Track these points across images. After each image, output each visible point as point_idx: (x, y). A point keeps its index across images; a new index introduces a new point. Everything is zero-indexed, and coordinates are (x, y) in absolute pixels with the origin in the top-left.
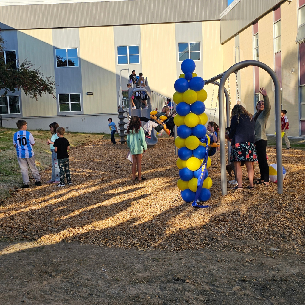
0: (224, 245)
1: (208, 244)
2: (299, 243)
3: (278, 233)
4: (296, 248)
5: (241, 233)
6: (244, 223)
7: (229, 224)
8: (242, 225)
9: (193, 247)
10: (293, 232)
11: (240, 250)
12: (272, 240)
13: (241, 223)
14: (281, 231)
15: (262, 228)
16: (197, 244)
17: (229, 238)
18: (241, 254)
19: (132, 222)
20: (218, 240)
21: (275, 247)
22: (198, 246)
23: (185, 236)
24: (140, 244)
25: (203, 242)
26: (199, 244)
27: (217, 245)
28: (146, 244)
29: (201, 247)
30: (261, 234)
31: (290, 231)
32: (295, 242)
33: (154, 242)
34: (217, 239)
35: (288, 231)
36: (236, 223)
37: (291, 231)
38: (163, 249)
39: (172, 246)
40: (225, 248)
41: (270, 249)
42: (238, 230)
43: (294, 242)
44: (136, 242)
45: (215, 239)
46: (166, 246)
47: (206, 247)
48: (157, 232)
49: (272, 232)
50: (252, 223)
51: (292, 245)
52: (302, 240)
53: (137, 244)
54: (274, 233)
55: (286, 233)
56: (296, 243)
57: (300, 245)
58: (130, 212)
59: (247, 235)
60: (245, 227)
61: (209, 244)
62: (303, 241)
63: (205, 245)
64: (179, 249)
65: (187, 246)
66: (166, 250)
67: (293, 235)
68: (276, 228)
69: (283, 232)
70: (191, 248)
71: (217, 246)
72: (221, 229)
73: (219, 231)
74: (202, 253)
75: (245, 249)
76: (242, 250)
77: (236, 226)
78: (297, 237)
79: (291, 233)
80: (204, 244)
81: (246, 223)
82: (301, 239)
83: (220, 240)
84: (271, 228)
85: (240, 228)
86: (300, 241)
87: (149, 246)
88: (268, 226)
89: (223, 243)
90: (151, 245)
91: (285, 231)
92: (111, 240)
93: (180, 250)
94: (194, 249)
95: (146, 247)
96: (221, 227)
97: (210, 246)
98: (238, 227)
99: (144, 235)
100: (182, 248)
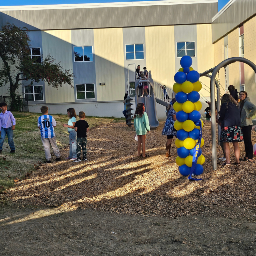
0: (215, 212)
1: (201, 211)
5: (229, 202)
6: (231, 194)
7: (219, 195)
8: (230, 196)
9: (188, 214)
11: (228, 217)
12: (254, 208)
13: (228, 193)
15: (246, 198)
16: (192, 211)
17: (219, 206)
18: (229, 220)
19: (138, 192)
20: (209, 208)
22: (193, 213)
23: (182, 204)
24: (144, 211)
25: (197, 209)
26: (194, 211)
28: (149, 211)
29: (195, 213)
30: (245, 203)
33: (156, 209)
34: (208, 207)
38: (164, 215)
39: (171, 213)
40: (216, 214)
41: (253, 215)
42: (226, 200)
44: (141, 209)
45: (207, 206)
46: (166, 213)
48: (159, 201)
49: (255, 201)
50: (238, 193)
53: (142, 211)
58: (136, 184)
59: (233, 204)
60: (232, 197)
63: (198, 212)
64: (177, 215)
65: (183, 213)
66: (166, 216)
70: (187, 214)
71: (208, 213)
73: (210, 200)
74: (196, 218)
75: (233, 216)
76: (230, 216)
77: (225, 196)
80: (198, 211)
81: (233, 194)
83: (211, 208)
84: (254, 198)
85: (228, 197)
87: (152, 213)
88: (252, 196)
89: (213, 210)
90: (154, 212)
92: (120, 207)
93: (178, 216)
94: (189, 215)
95: (149, 213)
96: (212, 197)
97: (203, 212)
98: (226, 197)
99: (148, 203)
100: (179, 215)
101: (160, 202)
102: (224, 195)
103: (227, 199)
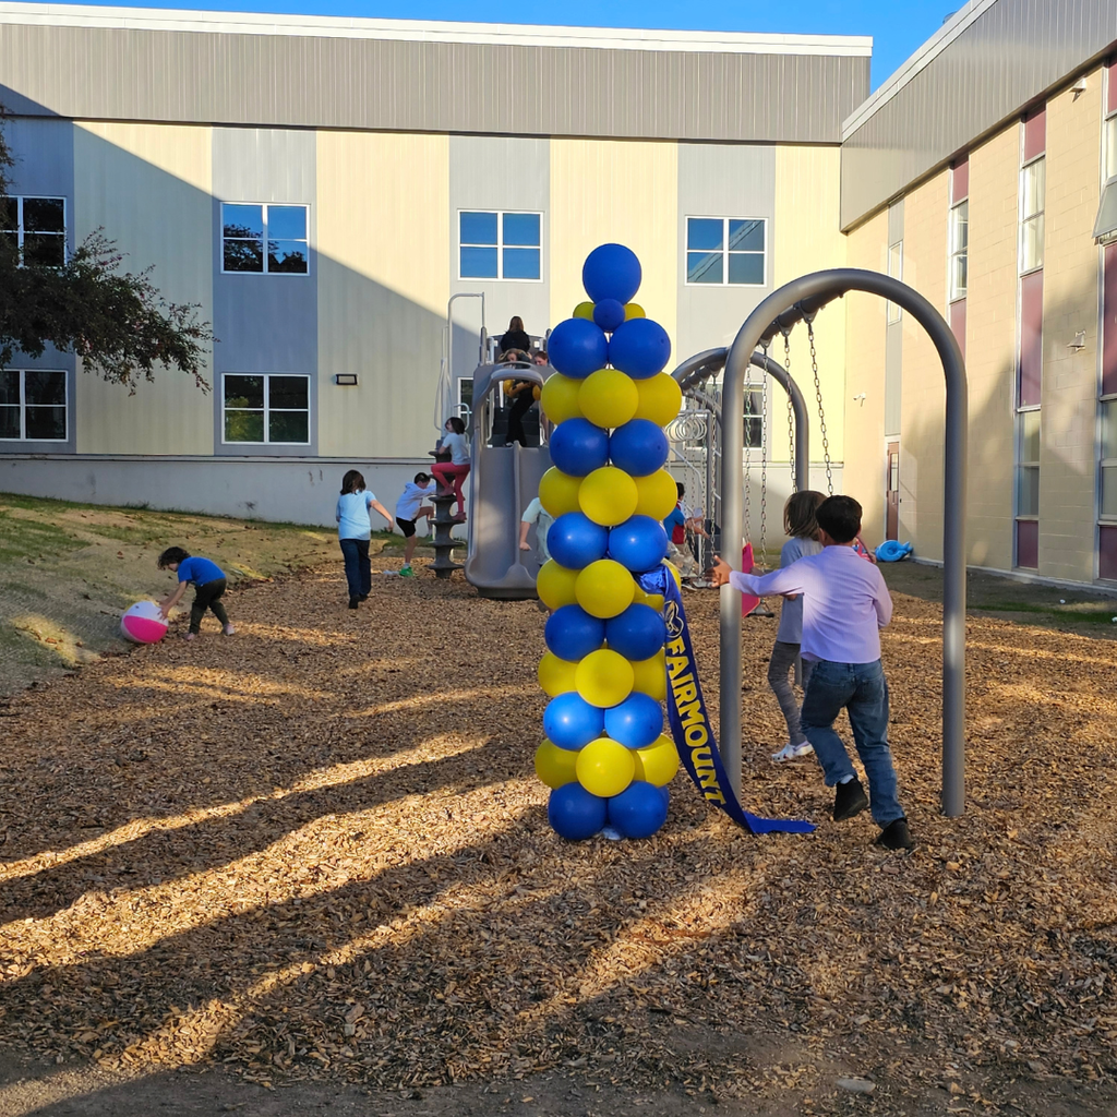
0: (641, 1061)
1: (572, 1053)
2: (970, 1051)
3: (896, 998)
4: (952, 1079)
5: (741, 994)
6: (764, 948)
7: (702, 952)
8: (755, 958)
9: (502, 1067)
10: (958, 995)
11: (702, 1089)
12: (858, 1037)
13: (752, 946)
14: (911, 988)
15: (834, 975)
16: (523, 1053)
17: (678, 1022)
18: (702, 1110)
19: (288, 931)
20: (622, 1035)
21: (863, 1073)
22: (528, 1063)
23: (488, 1007)
24: (263, 1050)
25: (555, 1040)
26: (534, 1052)
27: (612, 1057)
28: (292, 1048)
29: (539, 1064)
30: (822, 1005)
31: (946, 990)
32: (957, 1047)
33: (334, 1036)
34: (620, 1026)
35: (937, 993)
36: (731, 947)
37: (951, 992)
38: (361, 1074)
39: (405, 1063)
40: (643, 1073)
41: (839, 1082)
42: (731, 982)
43: (952, 1045)
44: (248, 1038)
45: (615, 1025)
46: (381, 1063)
47: (559, 1066)
48: (370, 987)
49: (874, 994)
50: (803, 947)
51: (938, 1062)
52: (987, 1039)
53: (250, 1050)
54: (879, 998)
55: (929, 1001)
56: (960, 1050)
57: (973, 1063)
58: (302, 882)
59: (762, 1008)
60: (767, 965)
61: (577, 1053)
62: (988, 1042)
63: (559, 1058)
64: (435, 1079)
65: (476, 1060)
66: (371, 1079)
67: (955, 1009)
68: (891, 974)
69: (917, 996)
70: (491, 1069)
71: (607, 1064)
72: (663, 971)
73: (649, 983)
74: (530, 1099)
75: (729, 1083)
76: (713, 1087)
77: (731, 958)
78: (968, 1023)
79: (951, 1002)
80: (556, 1049)
81: (772, 948)
82: (985, 1032)
83: (632, 1034)
84: (871, 976)
85: (746, 969)
86: (975, 1045)
87: (306, 1059)
88: (863, 966)
89: (638, 1049)
90: (315, 1054)
91: (927, 989)
92: (133, 1024)
93: (438, 1082)
94: (503, 1075)
95: (288, 1062)
96: (664, 961)
97: (582, 1060)
98: (735, 967)
99: (304, 1001)
100: (447, 1074)
101: (374, 992)
102: (727, 953)
103: (737, 981)
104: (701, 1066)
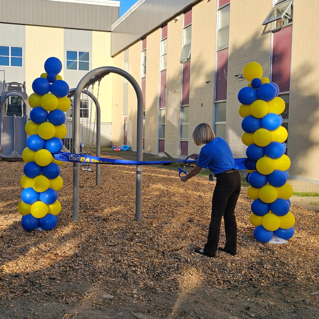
0: (46, 293)
1: (26, 292)
2: (140, 286)
3: (120, 272)
4: (135, 294)
5: (76, 273)
6: (83, 260)
7: (65, 262)
8: (81, 263)
9: (4, 297)
10: (137, 270)
11: (64, 300)
12: (109, 283)
14: (125, 269)
15: (103, 266)
16: (11, 292)
17: (58, 281)
18: (64, 306)
20: (41, 286)
21: (110, 293)
22: (12, 295)
25: (21, 288)
26: (14, 292)
27: (38, 292)
29: (16, 296)
30: (99, 275)
31: (134, 269)
32: (136, 285)
34: (40, 283)
35: (132, 270)
36: (74, 260)
37: (136, 269)
40: (47, 296)
41: (104, 296)
42: (74, 269)
43: (135, 284)
47: (22, 296)
49: (114, 271)
50: (95, 259)
51: (131, 289)
52: (145, 282)
54: (115, 272)
55: (130, 272)
56: (137, 285)
57: (141, 289)
59: (82, 276)
60: (84, 264)
61: (27, 292)
62: (145, 283)
63: (22, 293)
67: (136, 274)
68: (119, 265)
69: (126, 271)
70: (1, 297)
72: (54, 267)
73: (50, 271)
74: (13, 305)
75: (72, 298)
76: (67, 299)
77: (74, 263)
78: (140, 278)
79: (136, 272)
80: (21, 291)
81: (86, 259)
82: (144, 280)
83: (44, 286)
84: (113, 266)
85: (78, 266)
86: (142, 284)
88: (111, 263)
89: (45, 290)
91: (129, 269)
94: (5, 299)
96: (54, 265)
97: (29, 294)
98: (75, 265)
102: (73, 261)
103: (75, 269)
104: (63, 294)
